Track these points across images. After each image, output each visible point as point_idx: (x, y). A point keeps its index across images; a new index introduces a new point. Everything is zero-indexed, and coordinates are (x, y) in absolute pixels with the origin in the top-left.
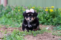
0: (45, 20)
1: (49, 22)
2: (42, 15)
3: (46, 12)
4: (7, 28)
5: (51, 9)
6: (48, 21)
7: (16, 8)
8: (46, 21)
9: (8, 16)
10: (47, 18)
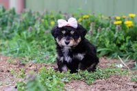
0: (115, 45)
1: (122, 51)
2: (106, 34)
3: (117, 28)
4: (24, 65)
5: (129, 20)
6: (121, 49)
7: (45, 17)
8: (115, 49)
9: (27, 35)
10: (119, 43)
